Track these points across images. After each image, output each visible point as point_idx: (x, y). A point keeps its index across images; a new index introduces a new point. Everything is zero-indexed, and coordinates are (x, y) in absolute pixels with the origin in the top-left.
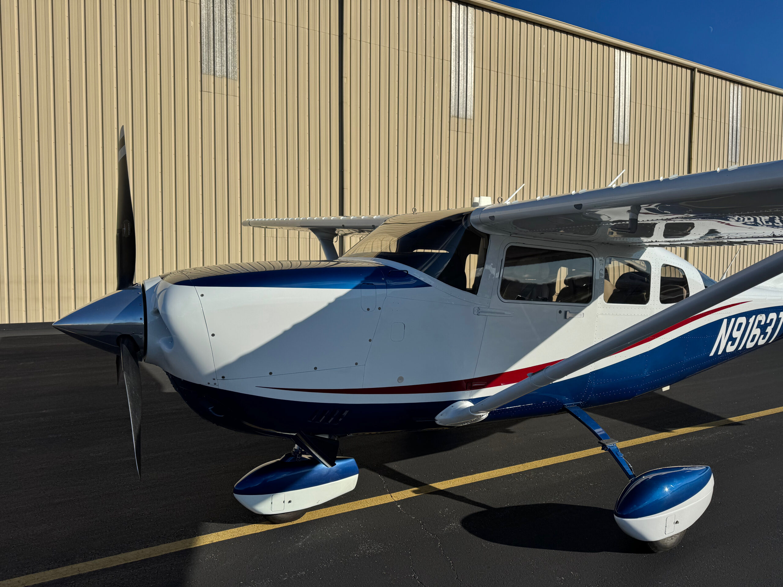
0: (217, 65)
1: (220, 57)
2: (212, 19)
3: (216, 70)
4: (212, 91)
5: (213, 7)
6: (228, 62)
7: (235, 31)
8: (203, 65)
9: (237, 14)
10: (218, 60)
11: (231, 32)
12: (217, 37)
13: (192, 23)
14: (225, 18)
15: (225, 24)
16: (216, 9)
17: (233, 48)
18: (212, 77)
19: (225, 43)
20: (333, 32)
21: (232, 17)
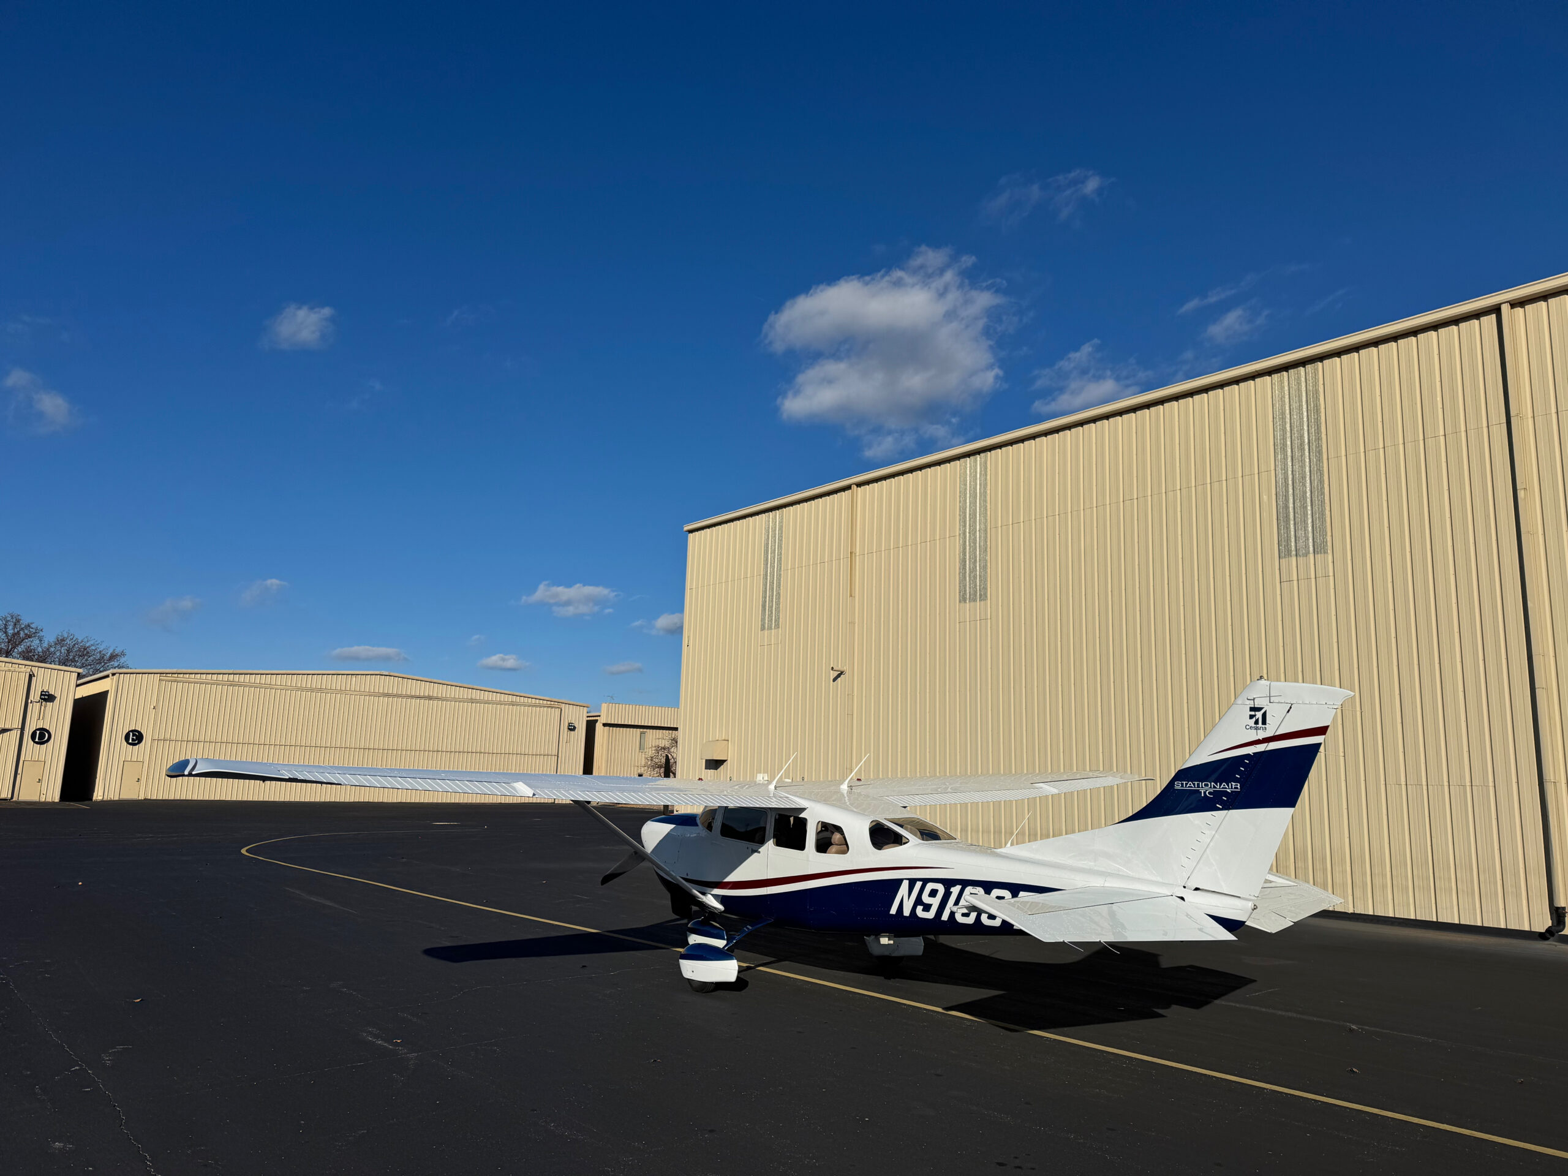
0: (1299, 541)
1: (1303, 528)
2: (1290, 482)
3: (1298, 548)
4: (1295, 578)
5: (1292, 465)
6: (1315, 532)
7: (1323, 485)
8: (1280, 547)
9: (1325, 461)
10: (1301, 533)
11: (1318, 489)
12: (1298, 504)
13: (1265, 498)
14: (1308, 474)
15: (1308, 481)
16: (1297, 467)
17: (1320, 510)
18: (1294, 559)
19: (1309, 508)
20: (1494, 420)
21: (1317, 469)
